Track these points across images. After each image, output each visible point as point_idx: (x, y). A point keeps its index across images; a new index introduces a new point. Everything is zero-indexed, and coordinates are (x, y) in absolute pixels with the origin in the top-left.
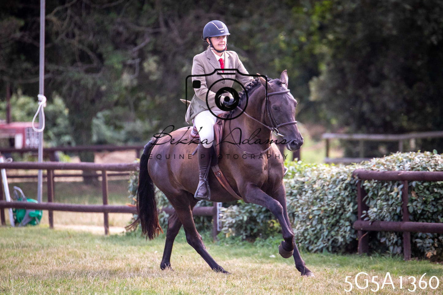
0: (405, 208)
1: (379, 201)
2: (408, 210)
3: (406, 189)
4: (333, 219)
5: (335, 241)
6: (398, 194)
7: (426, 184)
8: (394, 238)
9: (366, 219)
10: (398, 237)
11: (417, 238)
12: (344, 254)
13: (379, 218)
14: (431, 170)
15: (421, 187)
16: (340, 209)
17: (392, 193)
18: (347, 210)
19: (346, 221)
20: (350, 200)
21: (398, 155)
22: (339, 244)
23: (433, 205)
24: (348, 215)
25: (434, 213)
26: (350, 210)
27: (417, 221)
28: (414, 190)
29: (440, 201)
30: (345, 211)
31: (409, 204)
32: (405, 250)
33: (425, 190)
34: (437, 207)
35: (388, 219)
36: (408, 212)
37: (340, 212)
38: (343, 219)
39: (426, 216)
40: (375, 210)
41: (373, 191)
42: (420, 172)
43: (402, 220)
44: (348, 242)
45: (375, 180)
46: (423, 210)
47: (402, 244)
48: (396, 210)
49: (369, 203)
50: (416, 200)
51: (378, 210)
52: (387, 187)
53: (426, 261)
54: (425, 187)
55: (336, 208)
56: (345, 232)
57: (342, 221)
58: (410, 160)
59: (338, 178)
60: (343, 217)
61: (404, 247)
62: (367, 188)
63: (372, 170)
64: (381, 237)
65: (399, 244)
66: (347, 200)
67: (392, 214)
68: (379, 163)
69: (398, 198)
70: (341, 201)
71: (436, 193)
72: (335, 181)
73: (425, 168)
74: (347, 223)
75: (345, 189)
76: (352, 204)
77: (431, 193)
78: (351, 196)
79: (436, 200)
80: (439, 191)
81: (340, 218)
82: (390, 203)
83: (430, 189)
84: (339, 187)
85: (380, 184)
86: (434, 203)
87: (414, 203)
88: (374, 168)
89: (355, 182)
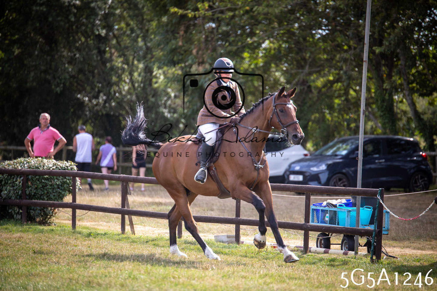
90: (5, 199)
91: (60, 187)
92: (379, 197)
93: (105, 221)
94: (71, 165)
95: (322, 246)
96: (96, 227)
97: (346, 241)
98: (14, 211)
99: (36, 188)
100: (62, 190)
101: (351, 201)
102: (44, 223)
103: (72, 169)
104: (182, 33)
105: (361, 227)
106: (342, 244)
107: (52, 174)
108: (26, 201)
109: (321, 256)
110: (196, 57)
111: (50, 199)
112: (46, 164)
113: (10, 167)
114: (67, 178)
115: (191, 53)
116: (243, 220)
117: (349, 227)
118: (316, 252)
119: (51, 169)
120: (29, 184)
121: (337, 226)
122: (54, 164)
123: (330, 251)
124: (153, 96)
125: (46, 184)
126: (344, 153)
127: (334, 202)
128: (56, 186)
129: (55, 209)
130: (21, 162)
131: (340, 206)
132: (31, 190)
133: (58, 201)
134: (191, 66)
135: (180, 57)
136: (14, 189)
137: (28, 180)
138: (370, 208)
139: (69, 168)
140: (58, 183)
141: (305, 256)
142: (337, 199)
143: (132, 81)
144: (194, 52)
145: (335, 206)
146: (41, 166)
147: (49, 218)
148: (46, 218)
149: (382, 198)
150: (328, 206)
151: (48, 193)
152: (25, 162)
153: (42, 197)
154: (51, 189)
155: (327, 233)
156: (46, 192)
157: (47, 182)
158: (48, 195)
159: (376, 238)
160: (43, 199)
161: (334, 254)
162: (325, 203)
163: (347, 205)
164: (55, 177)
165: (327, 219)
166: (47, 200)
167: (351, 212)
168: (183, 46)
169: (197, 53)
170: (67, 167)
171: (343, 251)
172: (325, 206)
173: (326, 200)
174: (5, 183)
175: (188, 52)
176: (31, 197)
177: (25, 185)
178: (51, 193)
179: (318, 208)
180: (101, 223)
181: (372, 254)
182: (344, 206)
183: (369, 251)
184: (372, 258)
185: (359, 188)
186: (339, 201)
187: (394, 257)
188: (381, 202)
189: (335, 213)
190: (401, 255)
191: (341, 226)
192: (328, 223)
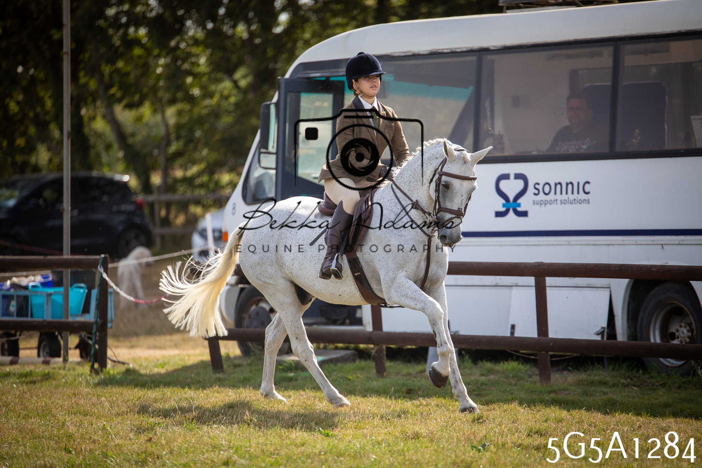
92: (101, 270)
95: (6, 353)
97: (44, 343)
101: (50, 279)
105: (70, 319)
106: (39, 348)
109: (8, 369)
117: (50, 319)
121: (29, 319)
123: (20, 361)
126: (11, 203)
127: (24, 281)
131: (33, 286)
138: (82, 288)
142: (26, 276)
145: (26, 288)
149: (106, 270)
150: (12, 288)
155: (13, 332)
159: (97, 334)
161: (28, 364)
162: (8, 283)
163: (44, 285)
165: (13, 308)
167: (53, 297)
171: (42, 359)
172: (8, 290)
173: (10, 278)
181: (92, 360)
182: (41, 287)
183: (81, 356)
184: (92, 367)
185: (67, 256)
186: (32, 280)
187: (123, 363)
188: (105, 276)
189: (26, 298)
190: (134, 360)
191: (37, 318)
192: (15, 315)
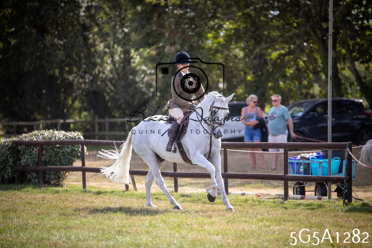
0: (40, 159)
1: (26, 156)
2: (41, 160)
3: (40, 149)
4: (2, 166)
5: (3, 177)
6: (36, 152)
7: (51, 146)
8: (34, 175)
9: (19, 165)
10: (36, 174)
11: (46, 174)
12: (8, 184)
13: (27, 164)
14: (53, 139)
15: (48, 148)
16: (6, 161)
17: (34, 152)
18: (9, 161)
19: (9, 167)
20: (11, 155)
21: (36, 132)
22: (5, 179)
23: (54, 157)
24: (10, 163)
25: (55, 161)
26: (11, 161)
27: (47, 165)
28: (44, 150)
29: (58, 155)
30: (8, 161)
31: (42, 157)
32: (40, 181)
33: (50, 150)
34: (57, 159)
35: (31, 165)
36: (42, 161)
37: (6, 162)
38: (8, 166)
39: (51, 163)
40: (24, 160)
41: (23, 151)
42: (48, 140)
43: (38, 165)
44: (10, 178)
45: (24, 145)
46: (49, 160)
47: (38, 178)
48: (35, 160)
49: (21, 157)
50: (45, 155)
51: (26, 160)
52: (30, 148)
53: (51, 186)
54: (50, 148)
55: (4, 160)
56: (9, 172)
57: (7, 167)
58: (42, 134)
59: (4, 145)
60: (8, 164)
61: (40, 179)
62: (20, 149)
63: (23, 140)
64: (27, 174)
65: (37, 178)
66: (9, 156)
67: (33, 162)
68: (26, 137)
69: (36, 154)
70: (6, 157)
71: (56, 151)
72: (3, 146)
73: (50, 139)
74: (10, 168)
75: (8, 150)
76: (12, 158)
77: (53, 151)
78: (12, 154)
79: (56, 154)
80: (57, 150)
81: (6, 165)
82: (32, 157)
83: (53, 149)
84: (5, 149)
85: (27, 147)
86: (55, 156)
87: (45, 157)
88: (23, 139)
89: (14, 147)
90: (24, 166)
91: (70, 154)
92: (348, 150)
93: (107, 181)
94: (78, 135)
95: (298, 193)
96: (101, 186)
97: (319, 188)
98: (32, 176)
99: (50, 156)
100: (71, 156)
101: (321, 154)
102: (58, 185)
103: (79, 138)
104: (155, 19)
105: (332, 176)
106: (315, 191)
107: (63, 143)
108: (42, 167)
109: (299, 201)
110: (169, 39)
111: (62, 164)
112: (57, 135)
113: (27, 139)
114: (75, 146)
115: (164, 35)
116: (231, 174)
117: (321, 176)
118: (294, 198)
119: (62, 139)
120: (44, 152)
121: (310, 176)
122: (63, 135)
123: (306, 197)
124: (132, 74)
125: (58, 152)
126: (300, 114)
127: (307, 156)
128: (66, 154)
129: (66, 173)
130: (36, 135)
131: (312, 158)
132: (46, 158)
133: (68, 166)
134: (164, 47)
135: (155, 40)
136: (31, 158)
137: (42, 149)
138: (338, 159)
139: (77, 137)
140: (68, 151)
141: (286, 202)
142: (308, 153)
143: (113, 63)
144: (167, 35)
145: (308, 159)
146: (53, 137)
147: (62, 181)
148: (59, 180)
149: (351, 150)
150: (302, 159)
151: (60, 159)
152: (39, 134)
153: (55, 163)
154: (62, 156)
155: (302, 182)
156: (58, 159)
157: (59, 150)
158: (60, 161)
159: (347, 184)
160: (56, 165)
161: (310, 199)
162: (299, 157)
163: (318, 157)
164: (65, 146)
165: (302, 170)
166: (60, 165)
167: (322, 164)
168: (157, 30)
169: (169, 35)
170: (75, 137)
171: (317, 197)
172: (299, 160)
173: (300, 154)
174: (23, 152)
175: (161, 35)
176: (46, 163)
177: (40, 154)
178: (62, 160)
179: (293, 161)
180: (104, 183)
181: (344, 197)
182: (316, 159)
183: (338, 196)
184: (344, 201)
185: (330, 142)
186: (311, 155)
187: (361, 200)
188: (350, 153)
189: (308, 164)
190: (367, 198)
191: (314, 175)
192: (303, 173)
